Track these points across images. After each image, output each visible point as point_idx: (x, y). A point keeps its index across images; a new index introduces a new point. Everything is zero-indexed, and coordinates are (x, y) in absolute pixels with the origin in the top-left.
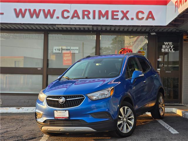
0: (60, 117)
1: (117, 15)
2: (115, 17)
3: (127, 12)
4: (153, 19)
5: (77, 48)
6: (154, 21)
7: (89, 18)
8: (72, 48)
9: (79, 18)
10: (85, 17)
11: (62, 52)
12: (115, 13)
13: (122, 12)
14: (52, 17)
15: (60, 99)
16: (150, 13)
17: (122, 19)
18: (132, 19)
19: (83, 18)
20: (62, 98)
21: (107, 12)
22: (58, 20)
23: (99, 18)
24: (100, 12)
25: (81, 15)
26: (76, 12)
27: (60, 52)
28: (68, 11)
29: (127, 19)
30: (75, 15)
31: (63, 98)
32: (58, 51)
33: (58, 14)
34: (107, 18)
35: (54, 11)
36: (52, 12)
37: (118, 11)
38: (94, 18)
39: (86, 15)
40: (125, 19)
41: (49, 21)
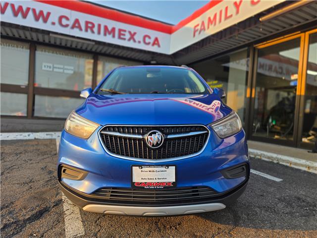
0: (150, 184)
1: (124, 35)
2: (122, 37)
3: (135, 33)
4: (159, 46)
5: (72, 68)
6: (159, 49)
7: (93, 32)
8: (66, 67)
9: (81, 29)
10: (89, 30)
11: (53, 70)
12: (122, 32)
13: (130, 32)
14: (45, 20)
15: (151, 135)
16: (156, 39)
17: (129, 40)
18: (139, 42)
19: (86, 30)
20: (155, 133)
21: (113, 29)
22: (53, 26)
23: (105, 35)
24: (106, 28)
25: (83, 26)
26: (77, 21)
27: (51, 69)
28: (67, 19)
29: (135, 41)
30: (77, 25)
31: (159, 133)
32: (48, 69)
33: (54, 18)
34: (114, 36)
35: (49, 14)
36: (45, 14)
37: (125, 31)
38: (99, 33)
39: (90, 27)
40: (132, 41)
41: (40, 25)
